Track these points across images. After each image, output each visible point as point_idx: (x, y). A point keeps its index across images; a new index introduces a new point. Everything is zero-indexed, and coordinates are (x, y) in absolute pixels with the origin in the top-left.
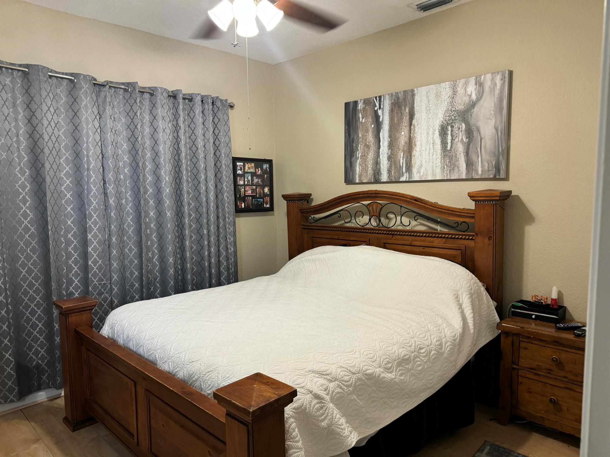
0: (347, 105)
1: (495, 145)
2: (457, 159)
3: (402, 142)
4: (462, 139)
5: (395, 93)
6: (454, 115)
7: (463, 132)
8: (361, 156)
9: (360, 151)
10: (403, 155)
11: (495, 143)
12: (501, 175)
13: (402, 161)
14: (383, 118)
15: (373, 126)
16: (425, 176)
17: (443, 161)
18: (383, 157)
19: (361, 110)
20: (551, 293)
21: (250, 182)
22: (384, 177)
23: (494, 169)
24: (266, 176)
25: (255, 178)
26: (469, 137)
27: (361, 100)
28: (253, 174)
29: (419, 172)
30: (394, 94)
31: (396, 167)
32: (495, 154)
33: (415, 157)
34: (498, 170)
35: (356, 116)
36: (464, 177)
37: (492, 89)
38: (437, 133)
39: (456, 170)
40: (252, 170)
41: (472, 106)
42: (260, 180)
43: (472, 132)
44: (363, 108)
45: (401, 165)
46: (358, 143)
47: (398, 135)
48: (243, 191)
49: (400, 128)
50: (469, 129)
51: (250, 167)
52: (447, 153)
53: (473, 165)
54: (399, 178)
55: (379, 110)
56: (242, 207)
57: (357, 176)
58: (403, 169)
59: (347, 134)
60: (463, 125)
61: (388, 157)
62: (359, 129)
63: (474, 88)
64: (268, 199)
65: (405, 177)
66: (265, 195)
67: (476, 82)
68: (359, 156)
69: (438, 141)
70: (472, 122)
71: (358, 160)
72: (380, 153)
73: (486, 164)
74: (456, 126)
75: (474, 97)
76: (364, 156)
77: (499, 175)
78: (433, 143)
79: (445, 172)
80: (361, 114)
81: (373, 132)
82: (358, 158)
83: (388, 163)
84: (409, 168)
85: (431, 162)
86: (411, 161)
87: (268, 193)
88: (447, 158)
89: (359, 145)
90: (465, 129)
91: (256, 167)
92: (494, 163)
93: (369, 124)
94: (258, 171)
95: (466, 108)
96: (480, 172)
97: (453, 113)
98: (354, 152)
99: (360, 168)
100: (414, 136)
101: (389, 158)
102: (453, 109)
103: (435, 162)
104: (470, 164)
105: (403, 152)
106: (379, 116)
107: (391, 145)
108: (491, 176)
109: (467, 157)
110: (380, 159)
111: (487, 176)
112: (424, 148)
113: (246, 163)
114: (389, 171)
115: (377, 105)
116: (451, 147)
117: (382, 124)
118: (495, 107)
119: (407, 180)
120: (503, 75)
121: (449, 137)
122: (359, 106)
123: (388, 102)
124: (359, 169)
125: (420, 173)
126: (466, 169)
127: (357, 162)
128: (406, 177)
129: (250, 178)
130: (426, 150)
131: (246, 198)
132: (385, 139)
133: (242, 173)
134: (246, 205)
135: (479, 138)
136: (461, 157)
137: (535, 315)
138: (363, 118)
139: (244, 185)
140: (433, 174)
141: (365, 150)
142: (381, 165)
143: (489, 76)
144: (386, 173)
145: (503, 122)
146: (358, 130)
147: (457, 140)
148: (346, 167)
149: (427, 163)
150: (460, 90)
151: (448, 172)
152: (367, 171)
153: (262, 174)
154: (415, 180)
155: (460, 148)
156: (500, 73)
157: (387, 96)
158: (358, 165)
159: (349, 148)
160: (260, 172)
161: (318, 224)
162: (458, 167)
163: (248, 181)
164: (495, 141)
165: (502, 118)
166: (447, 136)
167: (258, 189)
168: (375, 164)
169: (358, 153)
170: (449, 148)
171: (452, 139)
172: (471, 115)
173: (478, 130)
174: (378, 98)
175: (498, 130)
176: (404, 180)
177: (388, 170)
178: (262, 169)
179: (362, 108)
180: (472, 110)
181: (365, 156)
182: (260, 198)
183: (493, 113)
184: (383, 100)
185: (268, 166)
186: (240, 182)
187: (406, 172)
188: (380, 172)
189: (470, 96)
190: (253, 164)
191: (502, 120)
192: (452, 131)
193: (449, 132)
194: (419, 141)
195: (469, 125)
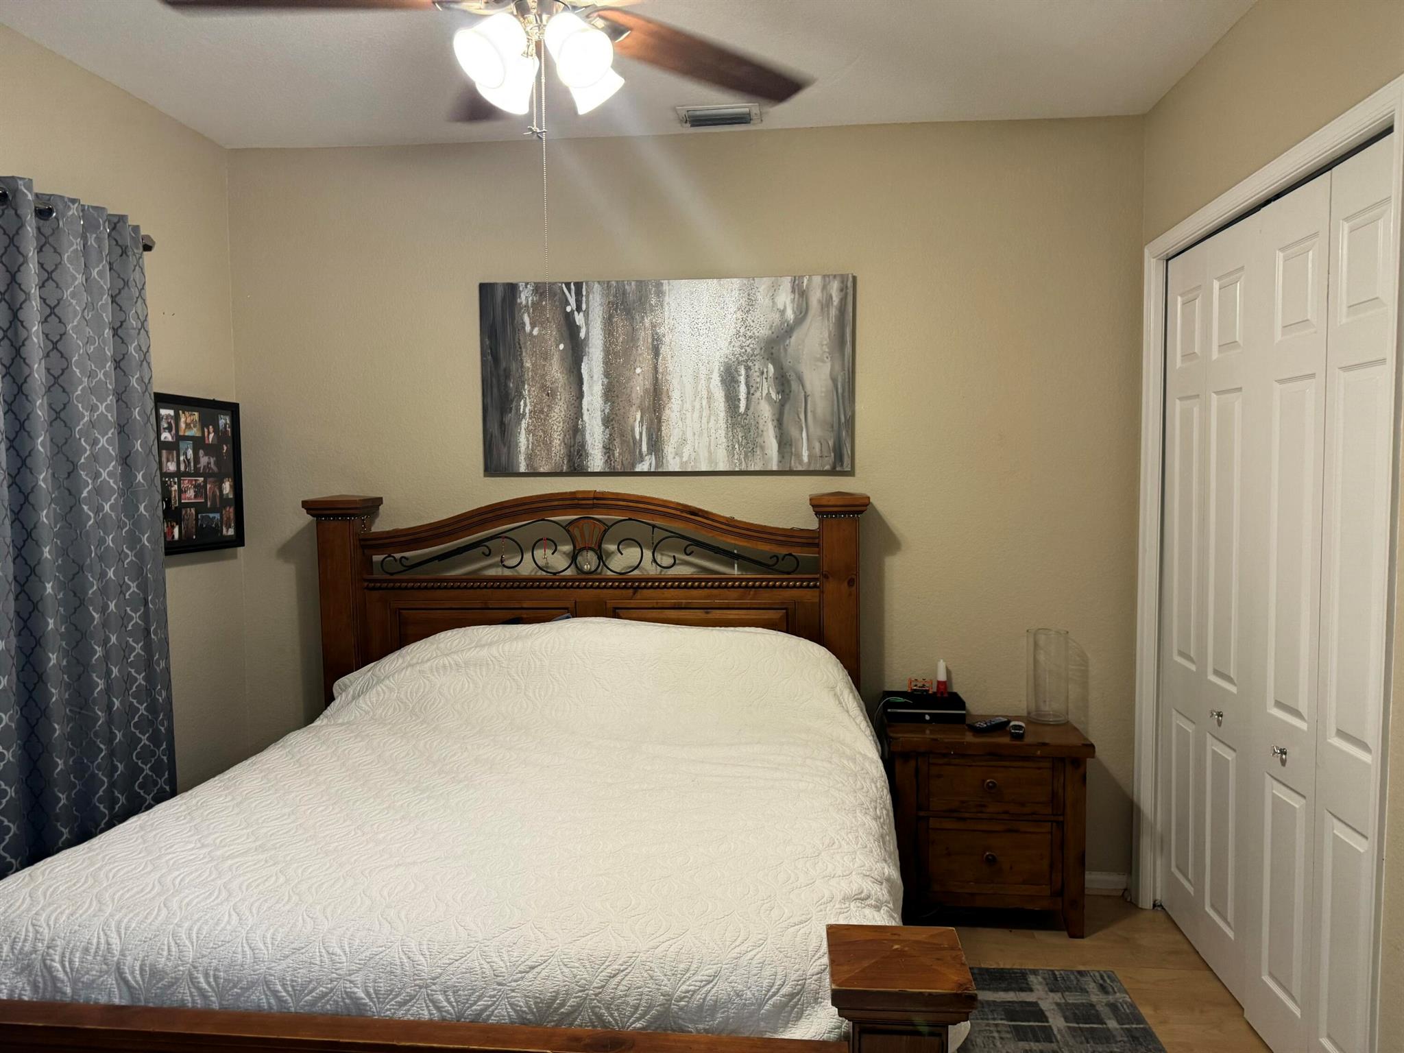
0: (486, 290)
1: (833, 410)
2: (760, 432)
3: (638, 388)
4: (769, 394)
5: (617, 282)
6: (751, 346)
7: (771, 381)
8: (530, 412)
9: (528, 401)
10: (642, 417)
11: (833, 405)
12: (845, 464)
13: (639, 430)
14: (587, 333)
15: (561, 347)
16: (693, 463)
17: (730, 434)
18: (591, 418)
19: (526, 306)
20: (935, 672)
21: (192, 464)
22: (596, 461)
23: (832, 454)
24: (225, 448)
25: (201, 452)
26: (783, 391)
27: (527, 284)
28: (198, 443)
29: (678, 454)
30: (614, 284)
31: (623, 442)
32: (832, 427)
33: (670, 423)
34: (839, 457)
35: (513, 317)
36: (775, 468)
37: (826, 304)
38: (716, 379)
39: (758, 453)
40: (194, 432)
41: (786, 331)
42: (212, 460)
43: (788, 382)
44: (533, 303)
45: (638, 437)
46: (523, 383)
47: (627, 373)
48: (175, 491)
49: (632, 358)
50: (783, 376)
51: (189, 422)
52: (739, 419)
53: (791, 445)
54: (633, 466)
55: (576, 313)
56: (173, 536)
57: (522, 458)
58: (641, 445)
59: (490, 357)
60: (771, 367)
61: (603, 420)
62: (524, 350)
63: (789, 299)
64: (230, 511)
65: (648, 464)
66: (224, 501)
67: (793, 288)
68: (527, 411)
69: (719, 394)
70: (787, 362)
71: (524, 421)
72: (582, 408)
73: (817, 445)
74: (757, 367)
75: (790, 315)
76: (540, 414)
77: (842, 465)
78: (709, 398)
79: (736, 457)
80: (529, 316)
81: (562, 359)
82: (524, 415)
83: (604, 432)
84: (656, 445)
85: (706, 435)
86: (659, 430)
87: (231, 496)
88: (738, 430)
89: (526, 386)
90: (774, 374)
91: (204, 423)
92: (831, 443)
93: (551, 342)
94: (209, 433)
95: (774, 336)
96: (805, 459)
97: (748, 342)
98: (512, 401)
99: (531, 438)
100: (667, 380)
101: (607, 421)
102: (749, 334)
103: (713, 437)
104: (785, 443)
105: (641, 410)
106: (578, 328)
107: (612, 393)
108: (827, 467)
109: (780, 429)
110: (582, 421)
111: (818, 468)
112: (688, 406)
113: (181, 412)
114: (608, 450)
115: (572, 300)
116: (747, 408)
117: (587, 345)
118: (829, 337)
119: (653, 470)
120: (843, 282)
121: (743, 389)
122: (523, 296)
123: (598, 299)
124: (528, 441)
125: (681, 457)
126: (778, 451)
127: (520, 424)
128: (650, 464)
129: (190, 453)
130: (693, 410)
131: (184, 512)
132: (595, 377)
133: (172, 438)
134: (183, 532)
135: (803, 394)
136: (768, 429)
137: (929, 714)
138: (533, 326)
139: (178, 474)
140: (711, 460)
141: (541, 400)
142: (588, 437)
143: (817, 280)
144: (600, 454)
145: (846, 369)
146: (521, 352)
147: (758, 394)
148: (489, 436)
149: (696, 437)
150: (762, 298)
151: (742, 456)
152: (548, 446)
153: (216, 442)
154: (671, 469)
155: (766, 412)
156: (838, 278)
157: (596, 285)
158: (523, 431)
159: (495, 390)
160: (211, 436)
161: (418, 574)
162: (762, 448)
163: (187, 462)
164: (833, 402)
165: (843, 360)
166: (739, 386)
167: (208, 486)
168: (571, 432)
169: (522, 403)
170: (742, 409)
171: (748, 393)
172: (786, 350)
173: (800, 379)
174: (573, 287)
175: (837, 381)
176: (646, 470)
177: (604, 447)
178: (216, 430)
179: (530, 302)
180: (788, 342)
181: (542, 411)
182: (213, 510)
183: (827, 350)
184: (587, 292)
185: (228, 422)
186: (169, 464)
187: (650, 453)
188: (585, 451)
189: (783, 312)
190: (196, 413)
191: (843, 364)
192: (747, 377)
193: (742, 379)
194: (676, 391)
195: (782, 369)
